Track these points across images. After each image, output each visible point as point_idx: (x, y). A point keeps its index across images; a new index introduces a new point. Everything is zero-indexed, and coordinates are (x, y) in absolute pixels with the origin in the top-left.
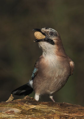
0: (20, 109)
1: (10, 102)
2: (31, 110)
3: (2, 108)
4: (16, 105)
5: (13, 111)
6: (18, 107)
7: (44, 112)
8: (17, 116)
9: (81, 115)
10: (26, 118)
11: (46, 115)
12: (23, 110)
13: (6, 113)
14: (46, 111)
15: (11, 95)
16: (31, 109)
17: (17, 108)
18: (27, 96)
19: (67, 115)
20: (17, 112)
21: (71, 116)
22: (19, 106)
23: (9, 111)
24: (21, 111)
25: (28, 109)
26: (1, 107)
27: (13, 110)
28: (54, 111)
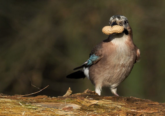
0: (79, 105)
1: (68, 97)
2: (93, 106)
3: (58, 103)
4: (75, 100)
5: (72, 107)
6: (77, 103)
7: (108, 108)
8: (76, 113)
9: (152, 112)
10: (87, 115)
11: (110, 112)
12: (83, 106)
13: (63, 109)
14: (110, 107)
16: (93, 105)
18: (88, 89)
19: (134, 112)
20: (76, 108)
21: (140, 113)
22: (79, 101)
23: (67, 107)
24: (81, 107)
25: (89, 105)
26: (58, 102)
27: (71, 106)
28: (120, 107)
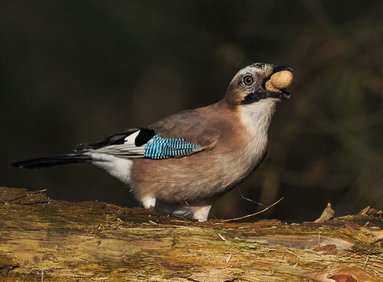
0: (349, 241)
1: (325, 223)
2: (379, 243)
3: (304, 237)
4: (341, 230)
5: (334, 246)
6: (346, 237)
8: (343, 259)
10: (366, 262)
12: (358, 243)
13: (314, 250)
15: (326, 206)
16: (379, 240)
17: (342, 238)
18: (369, 207)
20: (344, 248)
22: (349, 233)
23: (323, 244)
24: (353, 245)
25: (370, 240)
26: (303, 235)
27: (332, 243)
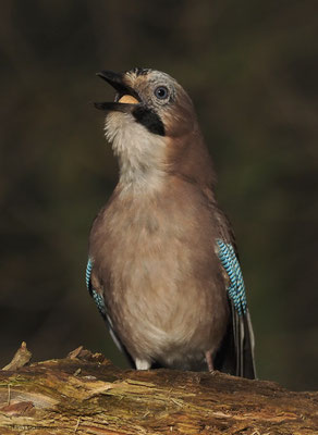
0: (52, 396)
1: (19, 371)
2: (95, 400)
4: (41, 381)
5: (30, 404)
6: (48, 390)
7: (141, 407)
8: (44, 423)
10: (76, 427)
11: (148, 417)
12: (65, 400)
13: (2, 410)
14: (149, 402)
15: (19, 347)
16: (96, 396)
17: (42, 392)
18: (81, 348)
19: (225, 419)
20: (45, 407)
21: (240, 421)
22: (51, 385)
23: (15, 402)
24: (58, 402)
25: (82, 396)
27: (28, 400)
